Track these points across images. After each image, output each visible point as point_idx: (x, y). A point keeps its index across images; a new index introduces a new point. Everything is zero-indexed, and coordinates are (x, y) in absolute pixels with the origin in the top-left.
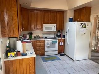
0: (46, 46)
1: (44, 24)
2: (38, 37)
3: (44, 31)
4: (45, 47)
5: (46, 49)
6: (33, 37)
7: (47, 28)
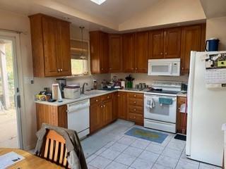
0: (147, 107)
1: (149, 61)
2: (143, 87)
3: (149, 74)
4: (145, 110)
5: (147, 114)
6: (134, 86)
7: (155, 68)
